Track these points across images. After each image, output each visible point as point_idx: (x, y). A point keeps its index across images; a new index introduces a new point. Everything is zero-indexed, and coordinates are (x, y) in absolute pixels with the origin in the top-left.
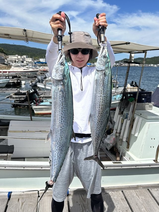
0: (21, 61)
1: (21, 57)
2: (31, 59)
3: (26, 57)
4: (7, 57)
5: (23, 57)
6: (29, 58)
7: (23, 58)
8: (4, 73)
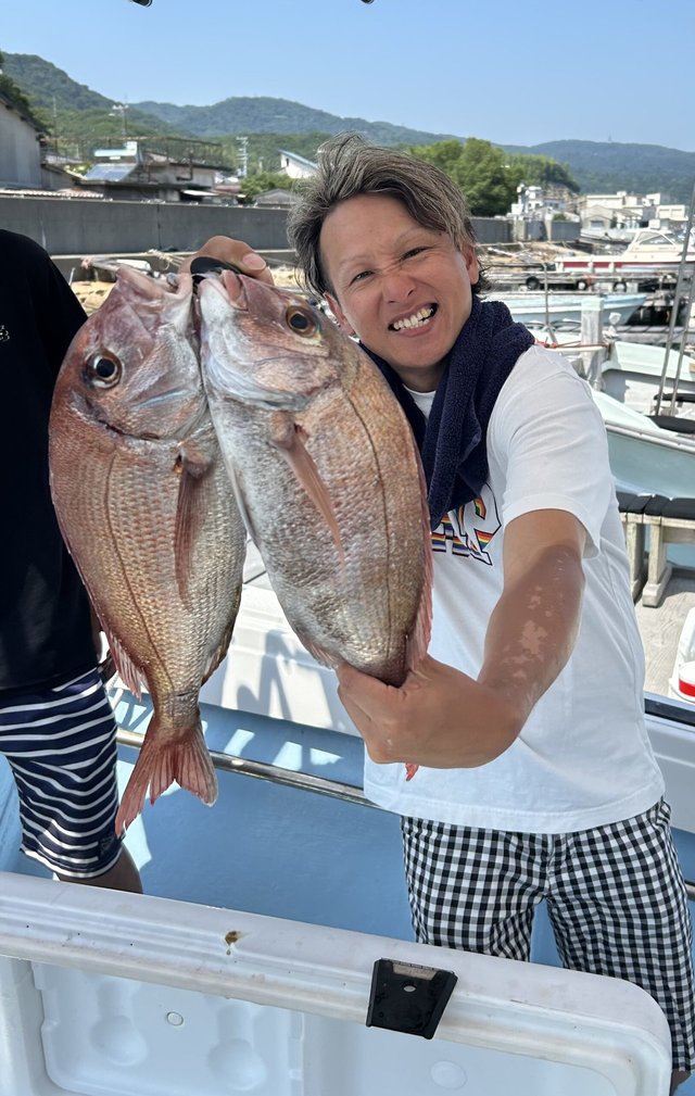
0: (639, 218)
1: (639, 202)
2: (683, 207)
3: (663, 202)
4: (579, 200)
5: (646, 201)
6: (674, 204)
7: (648, 204)
8: (598, 270)
